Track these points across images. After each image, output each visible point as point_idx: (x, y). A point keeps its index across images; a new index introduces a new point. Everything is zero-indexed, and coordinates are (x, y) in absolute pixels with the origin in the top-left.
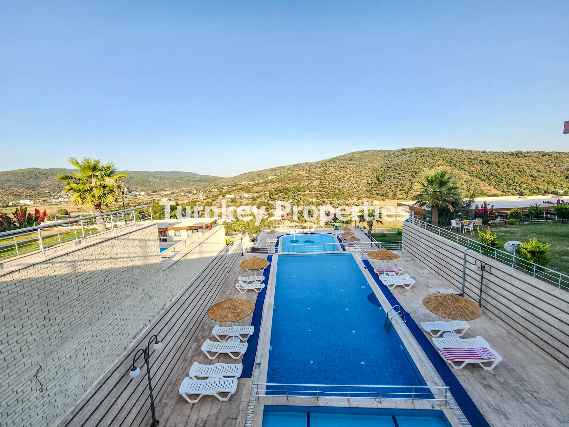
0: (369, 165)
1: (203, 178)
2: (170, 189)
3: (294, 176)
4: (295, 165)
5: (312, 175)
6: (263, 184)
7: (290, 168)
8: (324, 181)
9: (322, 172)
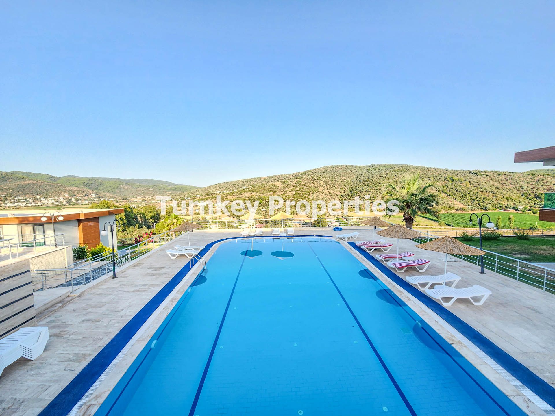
0: (342, 178)
1: (177, 187)
2: (142, 196)
3: (269, 186)
4: (270, 177)
5: (287, 186)
6: (237, 193)
7: (266, 179)
8: (299, 192)
9: (297, 183)
